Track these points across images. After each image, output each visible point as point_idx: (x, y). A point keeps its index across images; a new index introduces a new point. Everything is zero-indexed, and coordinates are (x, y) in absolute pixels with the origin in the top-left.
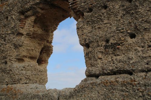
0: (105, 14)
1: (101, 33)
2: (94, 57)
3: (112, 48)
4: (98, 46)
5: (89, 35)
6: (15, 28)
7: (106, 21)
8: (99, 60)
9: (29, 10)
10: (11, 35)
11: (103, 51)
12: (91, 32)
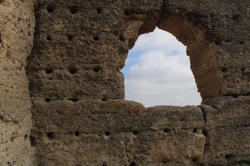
0: (242, 48)
1: (238, 62)
2: (233, 80)
3: (248, 75)
4: (237, 72)
5: (228, 61)
6: (120, 27)
7: (241, 54)
8: (237, 83)
9: (142, 13)
10: (110, 34)
11: (242, 76)
12: (230, 59)
